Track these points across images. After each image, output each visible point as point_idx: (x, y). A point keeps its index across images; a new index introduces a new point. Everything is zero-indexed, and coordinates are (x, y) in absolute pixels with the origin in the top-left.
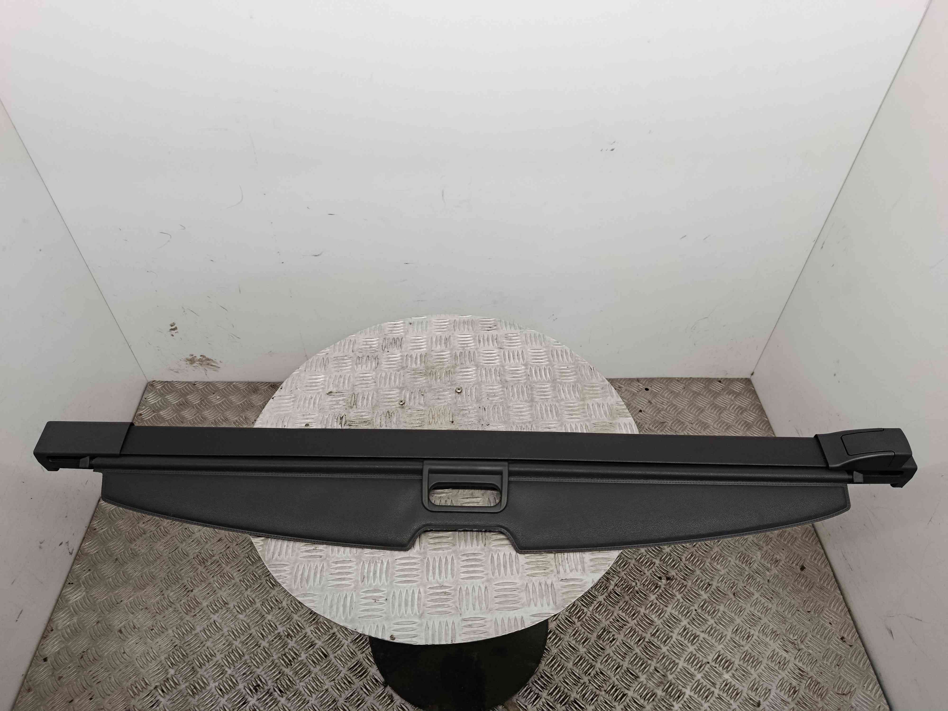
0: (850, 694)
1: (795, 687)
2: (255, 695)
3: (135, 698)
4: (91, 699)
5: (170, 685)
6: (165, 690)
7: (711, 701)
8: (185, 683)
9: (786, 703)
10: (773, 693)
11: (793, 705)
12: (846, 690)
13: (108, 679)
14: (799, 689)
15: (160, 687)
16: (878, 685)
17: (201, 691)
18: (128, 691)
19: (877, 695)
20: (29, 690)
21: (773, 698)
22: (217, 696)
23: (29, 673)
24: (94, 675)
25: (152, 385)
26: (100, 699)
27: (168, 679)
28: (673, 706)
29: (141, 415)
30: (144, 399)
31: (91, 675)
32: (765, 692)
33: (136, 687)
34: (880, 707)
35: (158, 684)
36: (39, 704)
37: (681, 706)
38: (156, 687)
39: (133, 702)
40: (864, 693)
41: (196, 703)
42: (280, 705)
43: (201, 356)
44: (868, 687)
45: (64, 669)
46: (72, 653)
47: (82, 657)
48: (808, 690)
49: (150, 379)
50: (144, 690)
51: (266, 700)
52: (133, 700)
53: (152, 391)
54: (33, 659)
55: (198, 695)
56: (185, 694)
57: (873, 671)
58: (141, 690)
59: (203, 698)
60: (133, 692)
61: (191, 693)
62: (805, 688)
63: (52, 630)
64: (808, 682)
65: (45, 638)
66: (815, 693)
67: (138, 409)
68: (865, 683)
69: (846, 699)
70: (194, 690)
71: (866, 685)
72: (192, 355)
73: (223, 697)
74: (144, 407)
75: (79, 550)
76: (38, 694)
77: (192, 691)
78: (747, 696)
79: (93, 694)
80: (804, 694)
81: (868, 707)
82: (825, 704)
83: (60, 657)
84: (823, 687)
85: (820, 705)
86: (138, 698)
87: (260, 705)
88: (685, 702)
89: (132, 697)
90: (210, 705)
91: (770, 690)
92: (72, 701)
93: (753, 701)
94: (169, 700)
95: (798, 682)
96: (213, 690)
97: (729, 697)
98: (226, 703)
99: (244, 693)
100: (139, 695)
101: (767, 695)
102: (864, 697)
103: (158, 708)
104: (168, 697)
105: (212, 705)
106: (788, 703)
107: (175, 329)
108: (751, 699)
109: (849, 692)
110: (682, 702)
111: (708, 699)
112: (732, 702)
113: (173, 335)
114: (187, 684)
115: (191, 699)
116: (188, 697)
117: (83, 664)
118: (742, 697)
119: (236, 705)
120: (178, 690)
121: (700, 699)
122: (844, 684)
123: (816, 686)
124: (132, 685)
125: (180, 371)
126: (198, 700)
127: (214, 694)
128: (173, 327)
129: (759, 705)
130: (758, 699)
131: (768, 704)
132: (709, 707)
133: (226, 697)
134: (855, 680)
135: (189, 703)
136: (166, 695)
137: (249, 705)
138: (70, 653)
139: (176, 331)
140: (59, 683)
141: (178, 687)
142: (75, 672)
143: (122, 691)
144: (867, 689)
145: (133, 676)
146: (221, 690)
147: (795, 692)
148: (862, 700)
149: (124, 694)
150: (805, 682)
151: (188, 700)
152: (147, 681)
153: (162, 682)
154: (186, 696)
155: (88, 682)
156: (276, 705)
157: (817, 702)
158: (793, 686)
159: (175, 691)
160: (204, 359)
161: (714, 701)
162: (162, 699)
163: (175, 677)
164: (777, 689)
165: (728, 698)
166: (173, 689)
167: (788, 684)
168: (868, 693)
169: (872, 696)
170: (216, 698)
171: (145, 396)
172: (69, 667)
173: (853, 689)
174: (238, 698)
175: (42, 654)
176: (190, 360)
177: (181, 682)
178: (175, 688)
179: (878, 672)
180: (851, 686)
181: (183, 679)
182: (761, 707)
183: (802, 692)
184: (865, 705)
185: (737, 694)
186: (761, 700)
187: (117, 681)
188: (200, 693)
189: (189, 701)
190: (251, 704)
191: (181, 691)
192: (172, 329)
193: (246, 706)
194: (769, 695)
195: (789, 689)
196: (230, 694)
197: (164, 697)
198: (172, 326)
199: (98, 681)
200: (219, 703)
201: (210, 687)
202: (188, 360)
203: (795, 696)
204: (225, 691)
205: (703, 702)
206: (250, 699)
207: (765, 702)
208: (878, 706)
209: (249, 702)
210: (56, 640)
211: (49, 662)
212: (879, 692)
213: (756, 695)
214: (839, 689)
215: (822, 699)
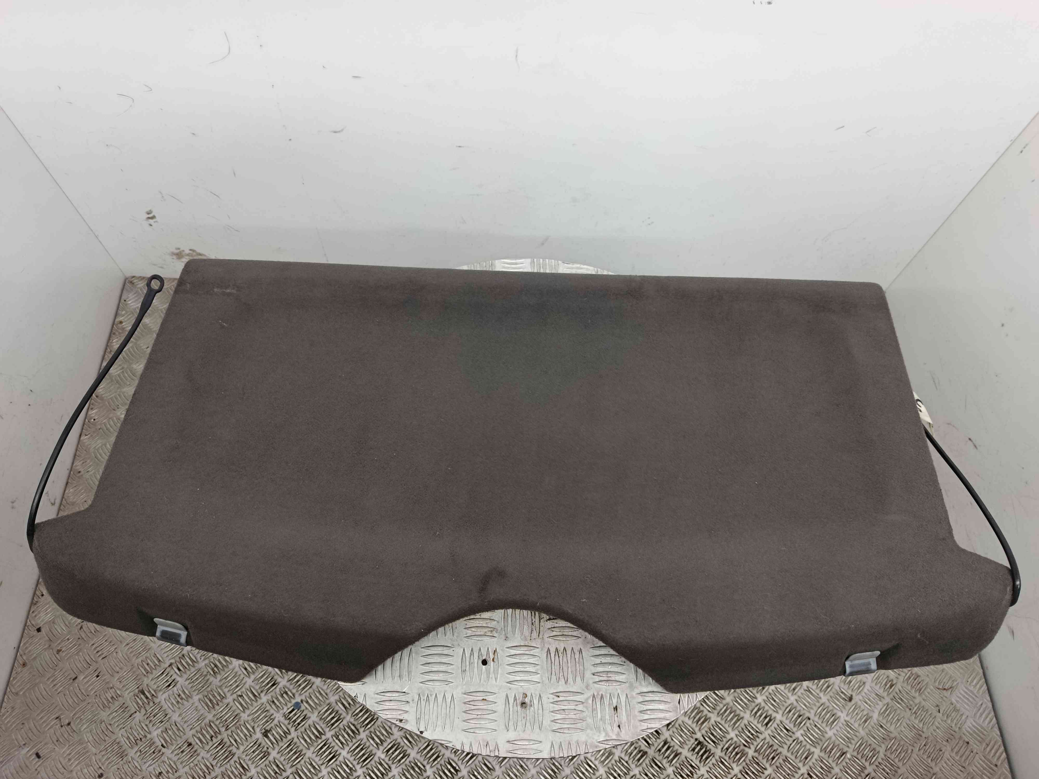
0: (950, 690)
1: (892, 680)
2: (285, 675)
3: (148, 677)
4: (98, 676)
5: (187, 663)
6: (181, 668)
7: (799, 694)
8: (204, 660)
9: (880, 697)
10: (867, 687)
11: (888, 700)
12: (947, 685)
13: (115, 654)
14: (896, 683)
15: (175, 665)
16: (984, 680)
17: (224, 670)
18: (139, 668)
19: (981, 691)
20: (24, 665)
21: (867, 692)
22: (242, 676)
23: (21, 645)
24: (98, 649)
25: (131, 282)
26: (107, 677)
27: (183, 655)
28: (756, 698)
29: (121, 322)
30: (122, 301)
31: (95, 649)
32: (859, 686)
33: (148, 664)
34: (982, 704)
35: (173, 661)
36: (37, 681)
37: (766, 698)
38: (171, 665)
39: (146, 681)
40: (966, 688)
41: (219, 684)
42: (314, 687)
43: (190, 250)
44: (972, 681)
45: (62, 641)
46: (69, 623)
47: (81, 628)
48: (906, 684)
49: (129, 274)
50: (157, 667)
51: (298, 681)
52: (145, 679)
53: (132, 290)
54: (24, 629)
55: (220, 674)
56: (205, 673)
57: (979, 665)
58: (153, 667)
59: (226, 678)
60: (145, 669)
61: (212, 673)
62: (903, 682)
63: (43, 595)
64: (908, 675)
65: (35, 604)
66: (913, 687)
67: (116, 315)
68: (969, 678)
69: (946, 695)
70: (215, 669)
71: (969, 680)
72: (179, 249)
73: (249, 677)
74: (124, 312)
75: (63, 497)
76: (35, 669)
77: (213, 670)
78: (838, 689)
79: (99, 670)
80: (901, 689)
81: (970, 704)
82: (924, 700)
83: (56, 626)
84: (923, 680)
85: (917, 701)
86: (151, 677)
87: (291, 687)
88: (770, 694)
89: (145, 675)
90: (234, 686)
91: (864, 683)
92: (76, 678)
93: (845, 695)
94: (187, 680)
95: (896, 675)
96: (237, 669)
97: (819, 689)
98: (253, 684)
99: (273, 674)
100: (152, 673)
101: (861, 689)
102: (966, 693)
103: (175, 688)
104: (185, 676)
105: (237, 686)
106: (883, 698)
107: (153, 217)
108: (842, 692)
109: (951, 688)
110: (767, 694)
111: (796, 691)
112: (821, 695)
113: (151, 225)
114: (207, 661)
115: (212, 679)
116: (208, 677)
117: (83, 636)
118: (833, 690)
119: (265, 686)
120: (196, 668)
121: (786, 691)
122: (947, 678)
123: (915, 679)
124: (142, 661)
125: (165, 266)
126: (220, 681)
127: (238, 674)
128: (150, 216)
129: (851, 699)
130: (850, 692)
131: (861, 698)
132: (796, 700)
133: (253, 677)
134: (959, 674)
135: (211, 683)
136: (183, 674)
137: (279, 687)
138: (67, 623)
139: (154, 220)
140: (59, 658)
141: (196, 664)
142: (75, 645)
143: (132, 669)
144: (970, 684)
145: (143, 651)
146: (246, 669)
147: (891, 686)
148: (964, 696)
149: (134, 672)
150: (904, 675)
151: (208, 680)
152: (160, 659)
153: (178, 659)
154: (206, 675)
155: (92, 657)
156: (311, 687)
157: (914, 698)
158: (890, 679)
159: (193, 669)
160: (194, 253)
161: (802, 694)
162: (178, 679)
163: (192, 654)
164: (872, 682)
165: (818, 691)
166: (190, 667)
167: (885, 677)
168: (972, 688)
169: (975, 692)
170: (241, 678)
171: (124, 297)
172: (68, 639)
173: (955, 683)
174: (267, 678)
175: (33, 623)
176: (177, 254)
177: (199, 660)
178: (194, 666)
179: (985, 666)
180: (953, 681)
181: (201, 656)
182: (853, 702)
183: (899, 686)
184: (966, 701)
185: (828, 687)
186: (854, 694)
187: (125, 656)
188: (221, 672)
189: (209, 682)
190: (281, 685)
191: (199, 670)
192: (149, 218)
193: (275, 688)
194: (863, 689)
195: (886, 682)
196: (256, 674)
197: (181, 676)
198: (148, 214)
199: (103, 656)
200: (245, 684)
201: (233, 665)
202: (173, 254)
203: (891, 690)
204: (250, 670)
205: (790, 695)
206: (279, 680)
207: (857, 697)
208: (980, 703)
209: (279, 683)
210: (49, 607)
211: (44, 633)
212: (983, 688)
213: (848, 688)
214: (939, 683)
215: (920, 695)
